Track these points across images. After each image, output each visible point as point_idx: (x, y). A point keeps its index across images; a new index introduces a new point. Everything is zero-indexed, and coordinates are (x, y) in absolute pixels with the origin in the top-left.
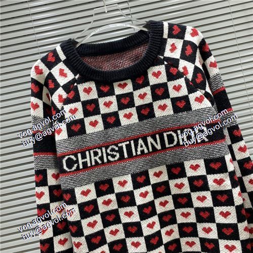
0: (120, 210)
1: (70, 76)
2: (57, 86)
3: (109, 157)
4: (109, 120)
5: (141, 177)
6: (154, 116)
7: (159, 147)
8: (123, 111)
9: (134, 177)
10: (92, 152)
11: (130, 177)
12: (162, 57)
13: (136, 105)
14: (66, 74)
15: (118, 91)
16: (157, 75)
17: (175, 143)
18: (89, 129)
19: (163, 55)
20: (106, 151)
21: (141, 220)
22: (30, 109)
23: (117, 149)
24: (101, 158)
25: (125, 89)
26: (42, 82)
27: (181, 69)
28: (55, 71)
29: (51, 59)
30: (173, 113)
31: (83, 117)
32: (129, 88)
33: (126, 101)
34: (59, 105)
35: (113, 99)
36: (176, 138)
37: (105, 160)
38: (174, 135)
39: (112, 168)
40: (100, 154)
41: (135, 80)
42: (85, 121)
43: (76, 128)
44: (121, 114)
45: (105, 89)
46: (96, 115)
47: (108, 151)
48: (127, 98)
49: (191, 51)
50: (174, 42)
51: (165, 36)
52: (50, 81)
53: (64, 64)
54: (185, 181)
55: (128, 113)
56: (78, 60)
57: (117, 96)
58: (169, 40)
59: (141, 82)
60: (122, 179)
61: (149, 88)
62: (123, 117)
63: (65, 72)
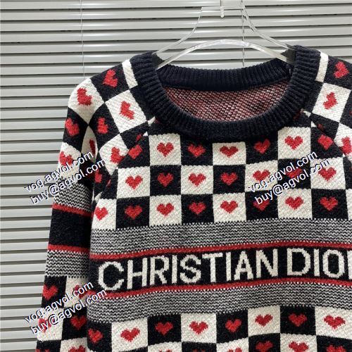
1: (139, 118)
2: (113, 131)
3: (183, 275)
4: (193, 207)
5: (233, 322)
6: (275, 215)
7: (274, 272)
8: (221, 196)
9: (222, 320)
10: (153, 260)
11: (215, 319)
12: (308, 114)
13: (247, 190)
14: (133, 113)
15: (219, 159)
16: (294, 143)
17: (306, 270)
18: (156, 218)
19: (310, 111)
20: (179, 262)
22: (56, 162)
23: (199, 262)
24: (168, 275)
25: (231, 158)
26: (87, 119)
27: (339, 141)
28: (114, 105)
29: (111, 81)
30: (311, 217)
31: (148, 195)
32: (239, 158)
33: (229, 180)
34: (111, 167)
35: (208, 171)
36: (308, 263)
37: (174, 280)
38: (307, 256)
39: (185, 296)
40: (166, 267)
41: (253, 145)
42: (151, 202)
43: (133, 213)
44: (218, 200)
45: (197, 152)
46: (173, 194)
47: (183, 264)
48: (233, 174)
50: (333, 91)
51: (320, 77)
52: (101, 121)
53: (131, 96)
54: (311, 341)
55: (229, 201)
56: (157, 93)
57: (216, 168)
58: (325, 85)
59: (262, 150)
60: (199, 319)
61: (275, 164)
62: (219, 206)
63: (131, 109)
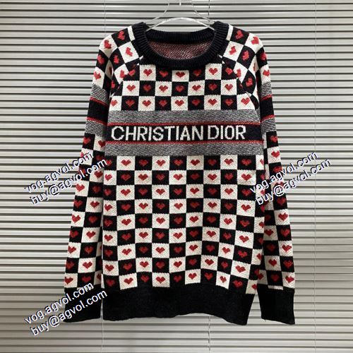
0: (153, 186)
1: (135, 56)
2: (121, 62)
3: (154, 137)
4: (161, 103)
5: (178, 161)
6: (202, 108)
7: (201, 138)
8: (175, 97)
9: (173, 159)
11: (169, 158)
12: (221, 57)
13: (189, 95)
14: (132, 53)
15: (175, 78)
16: (213, 71)
17: (217, 136)
18: (141, 107)
19: (222, 55)
20: (152, 130)
21: (170, 198)
23: (162, 130)
24: (147, 136)
25: (181, 78)
26: (109, 56)
27: (235, 71)
28: (123, 49)
29: (121, 37)
30: (220, 109)
31: (138, 95)
33: (180, 89)
34: (119, 80)
35: (169, 85)
36: (218, 132)
37: (150, 139)
38: (217, 129)
39: (155, 147)
40: (146, 133)
41: (193, 72)
42: (139, 99)
43: (130, 104)
44: (174, 100)
45: (164, 75)
46: (151, 96)
47: (154, 131)
49: (248, 57)
50: (234, 45)
51: (228, 38)
52: (116, 57)
53: (131, 44)
54: (218, 173)
55: (179, 100)
56: (145, 43)
57: (173, 83)
59: (197, 75)
60: (161, 159)
61: (204, 82)
63: (131, 51)
